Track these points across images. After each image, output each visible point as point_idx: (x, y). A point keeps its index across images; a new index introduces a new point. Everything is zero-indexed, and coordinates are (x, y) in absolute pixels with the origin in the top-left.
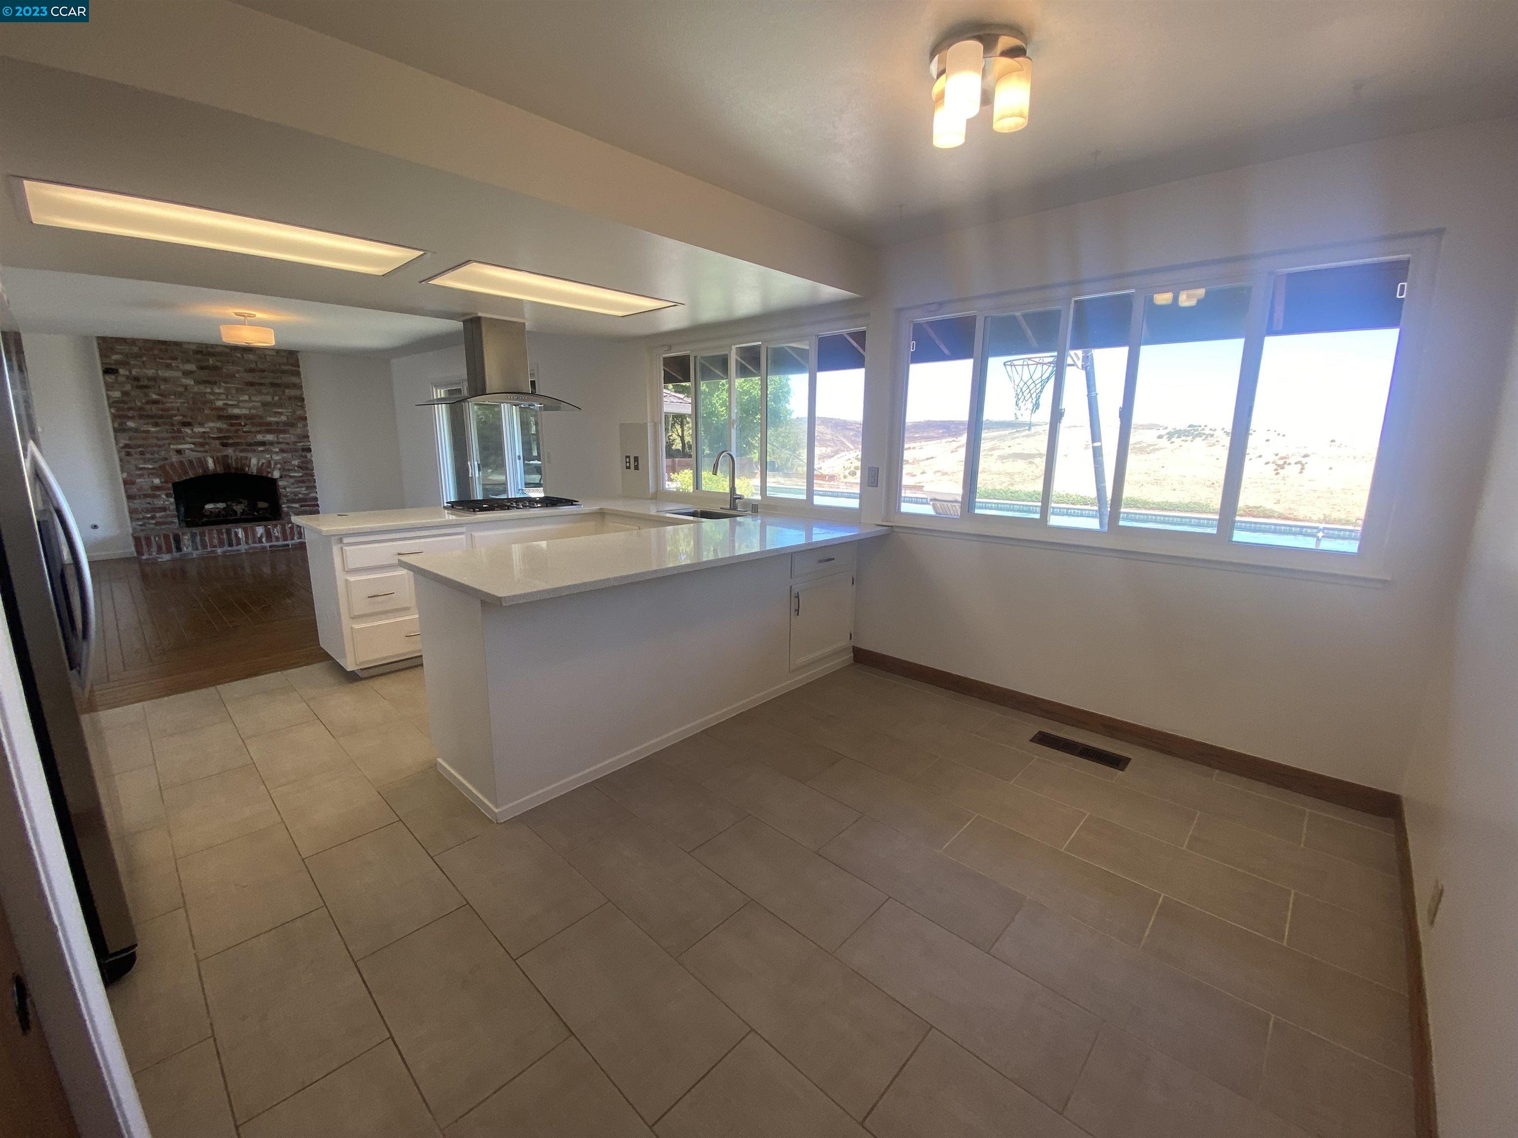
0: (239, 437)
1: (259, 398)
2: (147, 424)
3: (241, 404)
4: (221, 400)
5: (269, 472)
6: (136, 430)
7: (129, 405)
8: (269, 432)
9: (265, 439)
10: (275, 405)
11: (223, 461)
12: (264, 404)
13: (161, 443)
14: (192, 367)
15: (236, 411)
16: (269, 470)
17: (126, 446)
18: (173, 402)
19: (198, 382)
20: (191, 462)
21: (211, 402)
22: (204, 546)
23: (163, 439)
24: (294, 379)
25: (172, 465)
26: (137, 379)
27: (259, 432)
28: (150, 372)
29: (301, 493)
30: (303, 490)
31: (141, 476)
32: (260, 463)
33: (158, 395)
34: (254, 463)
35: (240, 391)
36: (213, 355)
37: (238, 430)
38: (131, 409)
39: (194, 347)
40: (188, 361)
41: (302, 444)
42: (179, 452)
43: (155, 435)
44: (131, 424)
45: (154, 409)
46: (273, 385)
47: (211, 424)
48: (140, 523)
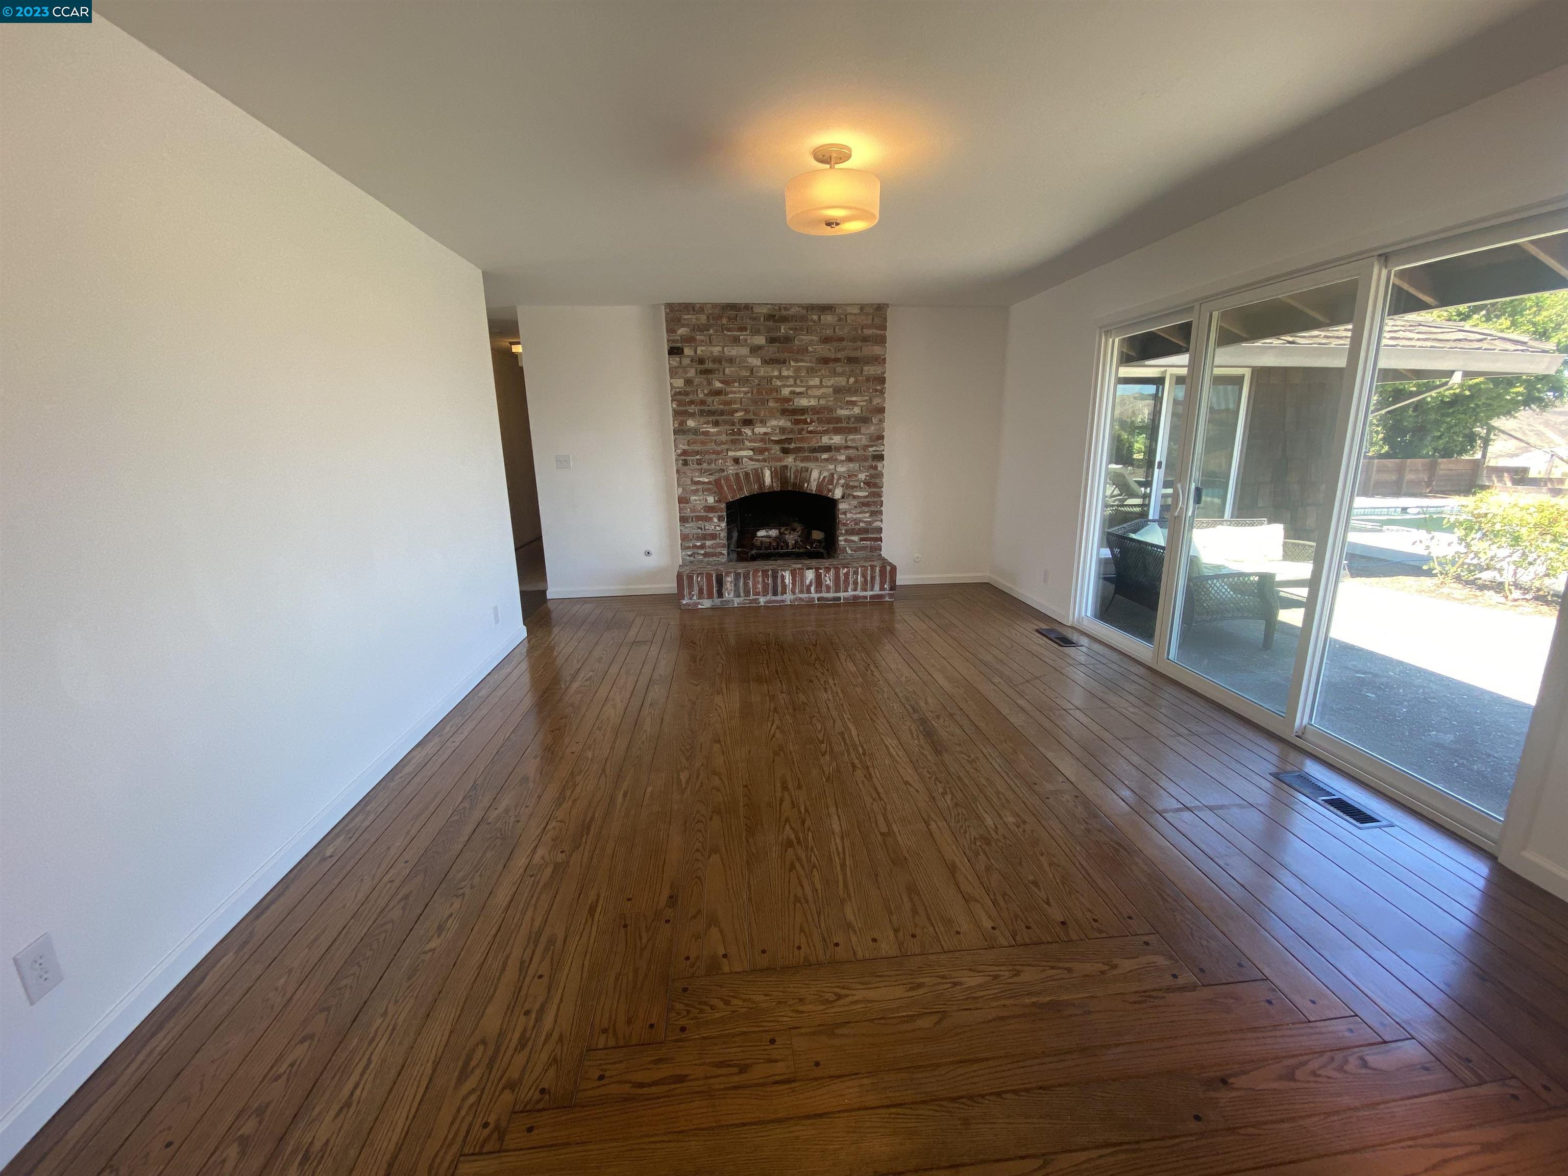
0: (802, 440)
1: (831, 382)
2: (707, 423)
3: (809, 392)
4: (788, 386)
5: (830, 491)
6: (695, 432)
7: (691, 397)
8: (837, 431)
9: (832, 441)
10: (850, 391)
11: (780, 474)
12: (837, 390)
13: (719, 448)
14: (760, 340)
15: (804, 402)
16: (831, 487)
17: (685, 453)
18: (738, 392)
19: (765, 362)
20: (747, 474)
21: (777, 390)
22: (747, 593)
23: (722, 443)
24: (877, 350)
25: (727, 479)
26: (701, 361)
27: (826, 432)
28: (716, 350)
29: (863, 521)
30: (866, 517)
31: (695, 492)
32: (822, 477)
33: (722, 382)
34: (815, 478)
35: (811, 371)
36: (784, 319)
37: (802, 429)
38: (692, 402)
39: (765, 311)
40: (756, 332)
41: (874, 448)
42: (736, 461)
43: (714, 438)
44: (691, 423)
45: (715, 403)
46: (851, 360)
47: (774, 423)
48: (689, 553)
